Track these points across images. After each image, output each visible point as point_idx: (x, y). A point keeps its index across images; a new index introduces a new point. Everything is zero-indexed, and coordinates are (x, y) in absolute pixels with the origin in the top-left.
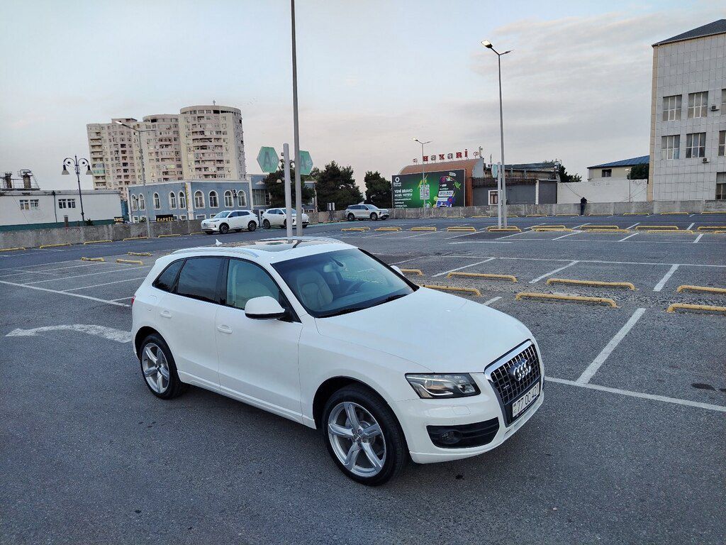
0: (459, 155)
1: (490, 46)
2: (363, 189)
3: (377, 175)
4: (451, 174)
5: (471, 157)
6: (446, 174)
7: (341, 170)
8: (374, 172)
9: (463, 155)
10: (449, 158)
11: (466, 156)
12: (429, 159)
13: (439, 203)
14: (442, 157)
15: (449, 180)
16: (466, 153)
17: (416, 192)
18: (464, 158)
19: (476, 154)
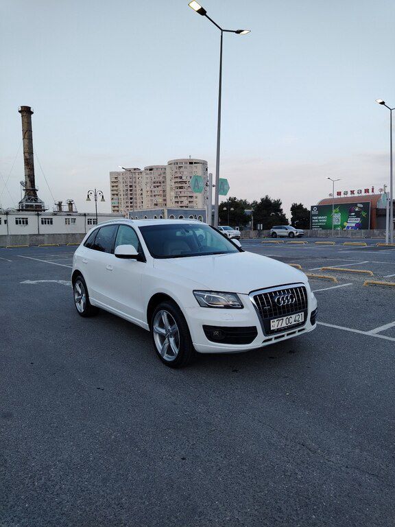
0: (367, 191)
1: (383, 103)
2: (289, 216)
3: (301, 206)
4: (359, 205)
5: (377, 192)
6: (356, 205)
7: (273, 201)
8: (298, 204)
9: (370, 191)
10: (358, 193)
11: (373, 191)
12: (342, 194)
13: (348, 227)
14: (352, 192)
15: (357, 210)
16: (373, 189)
17: (330, 219)
18: (371, 193)
19: (381, 190)
